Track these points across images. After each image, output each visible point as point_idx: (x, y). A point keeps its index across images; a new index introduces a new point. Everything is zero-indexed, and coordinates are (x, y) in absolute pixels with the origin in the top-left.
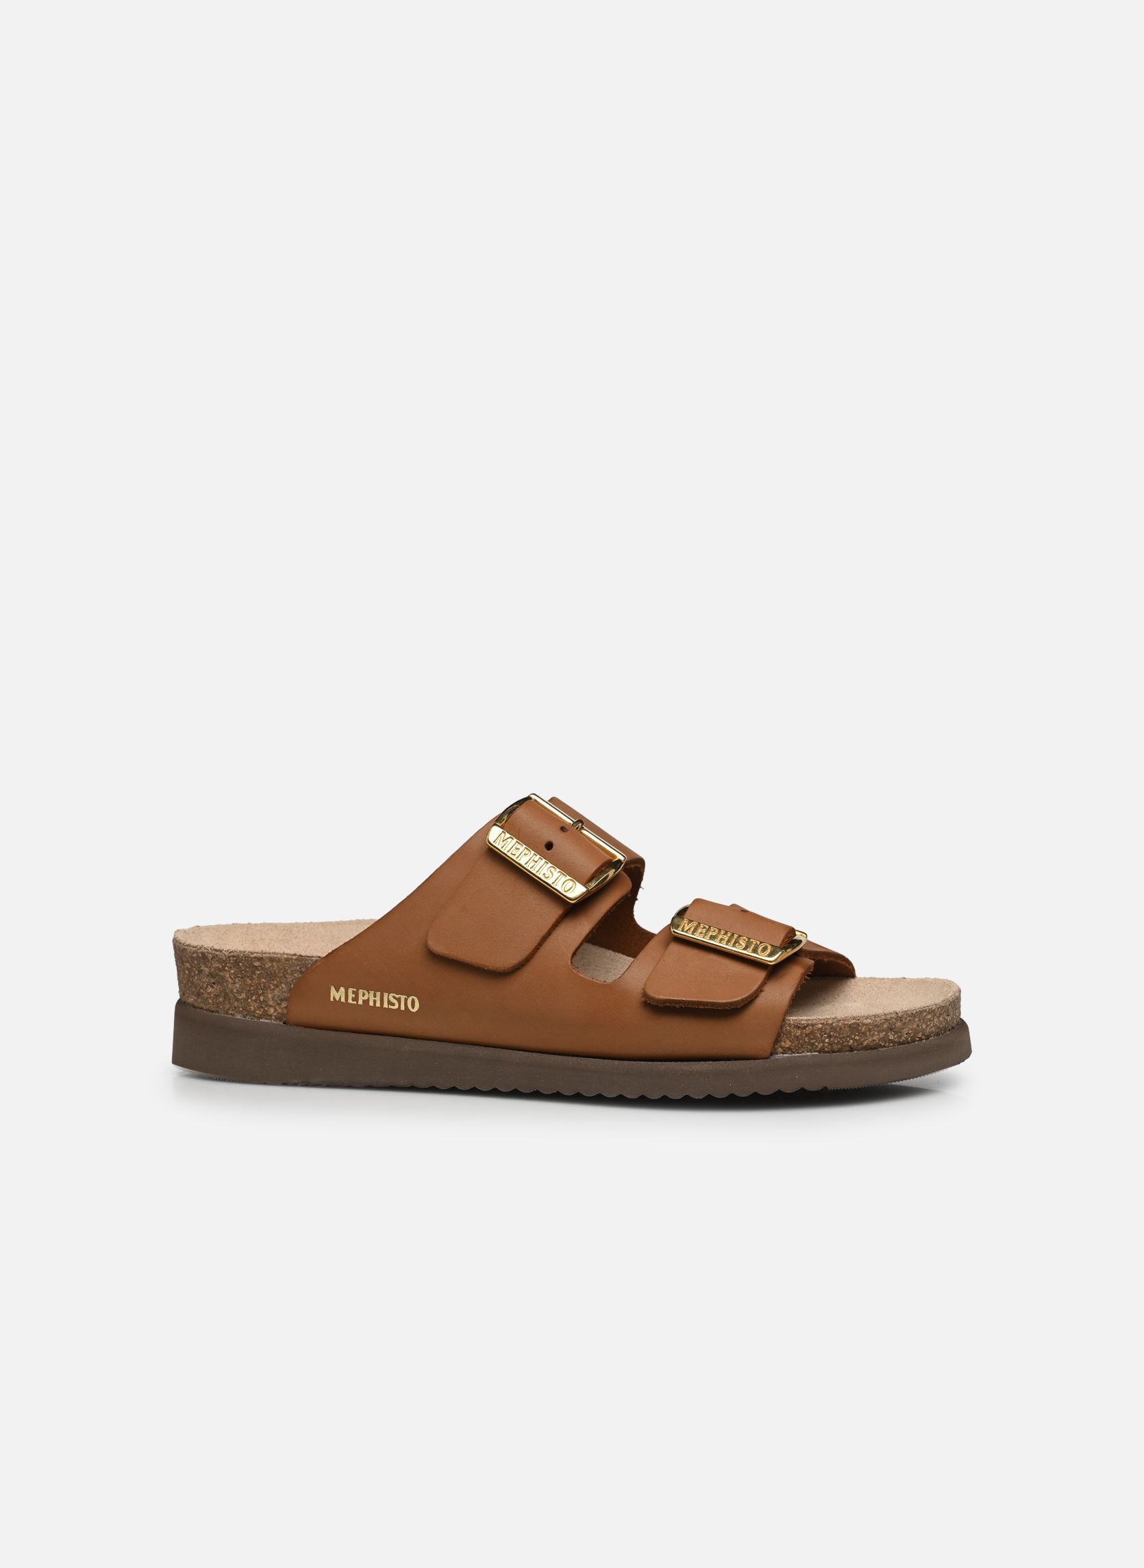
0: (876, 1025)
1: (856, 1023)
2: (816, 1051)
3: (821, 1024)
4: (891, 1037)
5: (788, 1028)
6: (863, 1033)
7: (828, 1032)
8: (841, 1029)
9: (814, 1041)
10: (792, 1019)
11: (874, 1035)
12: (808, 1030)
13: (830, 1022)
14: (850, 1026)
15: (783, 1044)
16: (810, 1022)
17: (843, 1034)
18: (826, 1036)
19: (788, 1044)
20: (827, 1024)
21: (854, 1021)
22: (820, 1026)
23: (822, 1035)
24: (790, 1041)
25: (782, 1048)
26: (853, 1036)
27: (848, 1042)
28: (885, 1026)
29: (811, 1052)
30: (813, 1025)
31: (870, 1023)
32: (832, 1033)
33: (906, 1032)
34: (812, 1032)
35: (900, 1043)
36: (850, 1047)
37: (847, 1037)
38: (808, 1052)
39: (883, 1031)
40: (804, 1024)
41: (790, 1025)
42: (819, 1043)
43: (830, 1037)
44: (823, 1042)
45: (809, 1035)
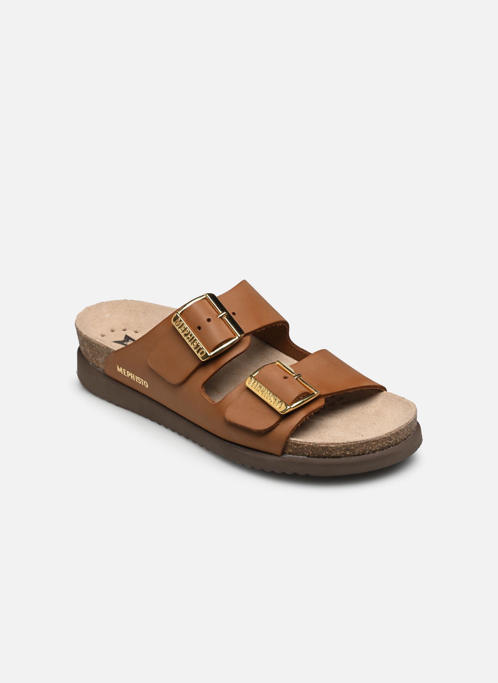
0: (338, 448)
1: (325, 446)
2: (306, 456)
3: (307, 445)
4: (348, 453)
5: (290, 444)
6: (330, 451)
7: (311, 449)
8: (317, 448)
9: (304, 451)
10: (293, 439)
11: (337, 452)
12: (300, 447)
13: (311, 445)
14: (323, 447)
15: (289, 450)
16: (301, 443)
17: (319, 450)
18: (310, 450)
19: (291, 451)
20: (310, 445)
21: (325, 445)
22: (306, 446)
23: (308, 450)
24: (292, 450)
25: (288, 452)
26: (325, 452)
27: (323, 454)
28: (343, 448)
29: (303, 456)
30: (303, 445)
31: (334, 447)
32: (313, 450)
33: (358, 451)
34: (302, 448)
35: (354, 456)
36: (324, 456)
37: (322, 452)
38: (302, 456)
39: (343, 450)
40: (298, 444)
41: (291, 443)
42: (307, 453)
43: (312, 451)
44: (309, 453)
45: (302, 449)
